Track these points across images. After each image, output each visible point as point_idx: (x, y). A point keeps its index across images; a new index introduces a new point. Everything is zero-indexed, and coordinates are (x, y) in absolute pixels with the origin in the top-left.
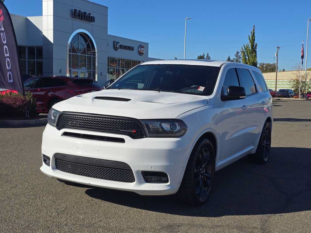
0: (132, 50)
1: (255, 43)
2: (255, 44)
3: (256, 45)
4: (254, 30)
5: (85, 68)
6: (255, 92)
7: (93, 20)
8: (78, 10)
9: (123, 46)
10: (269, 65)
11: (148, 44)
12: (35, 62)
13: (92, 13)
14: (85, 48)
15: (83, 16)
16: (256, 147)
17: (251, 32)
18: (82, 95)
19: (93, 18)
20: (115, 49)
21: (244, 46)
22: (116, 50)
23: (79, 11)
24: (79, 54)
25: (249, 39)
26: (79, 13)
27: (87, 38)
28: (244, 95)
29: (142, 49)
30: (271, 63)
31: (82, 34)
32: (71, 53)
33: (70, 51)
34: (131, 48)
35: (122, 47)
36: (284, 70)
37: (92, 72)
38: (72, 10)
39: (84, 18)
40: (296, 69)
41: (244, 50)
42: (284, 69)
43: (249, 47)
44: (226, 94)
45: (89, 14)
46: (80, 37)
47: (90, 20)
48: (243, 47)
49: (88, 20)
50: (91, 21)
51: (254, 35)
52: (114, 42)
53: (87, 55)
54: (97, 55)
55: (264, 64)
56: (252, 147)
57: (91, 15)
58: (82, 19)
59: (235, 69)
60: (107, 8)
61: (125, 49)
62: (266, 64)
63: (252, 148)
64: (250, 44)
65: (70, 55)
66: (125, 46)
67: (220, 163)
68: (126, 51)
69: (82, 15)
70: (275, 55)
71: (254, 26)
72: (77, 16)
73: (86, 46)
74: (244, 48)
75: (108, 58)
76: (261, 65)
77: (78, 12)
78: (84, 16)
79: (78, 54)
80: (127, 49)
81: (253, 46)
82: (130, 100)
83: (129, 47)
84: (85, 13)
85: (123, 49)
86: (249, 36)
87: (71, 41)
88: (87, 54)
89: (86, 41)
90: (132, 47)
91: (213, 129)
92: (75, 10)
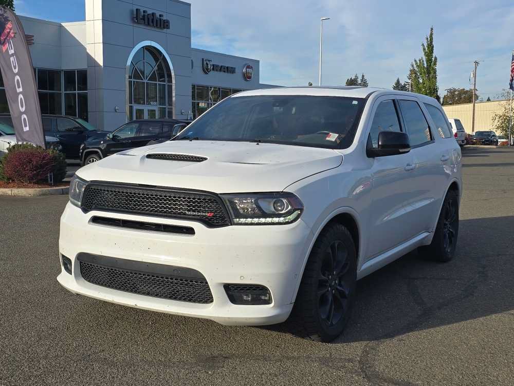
0: (233, 73)
1: (434, 57)
2: (433, 59)
3: (436, 59)
4: (431, 34)
5: (155, 103)
6: (430, 140)
7: (167, 25)
8: (142, 11)
9: (217, 66)
10: (463, 92)
11: (258, 62)
12: (75, 95)
13: (164, 14)
14: (154, 71)
15: (151, 21)
16: (432, 234)
17: (427, 39)
18: (126, 152)
19: (167, 22)
20: (206, 70)
21: (415, 61)
22: (206, 73)
23: (144, 12)
24: (146, 81)
25: (424, 49)
26: (144, 15)
27: (158, 55)
28: (407, 146)
29: (249, 70)
30: (467, 89)
31: (149, 49)
32: (133, 80)
33: (130, 77)
34: (230, 70)
35: (215, 68)
36: (489, 100)
37: (167, 110)
38: (132, 11)
39: (153, 22)
40: (504, 98)
41: (416, 69)
42: (489, 98)
43: (423, 64)
44: (375, 146)
45: (160, 16)
46: (147, 53)
47: (162, 26)
48: (414, 63)
49: (159, 26)
50: (164, 28)
51: (431, 42)
52: (203, 59)
53: (158, 83)
54: (174, 81)
55: (455, 90)
56: (425, 234)
57: (164, 18)
58: (149, 24)
59: (394, 101)
60: (190, 5)
61: (220, 70)
62: (459, 91)
63: (424, 236)
64: (424, 58)
65: (130, 82)
66: (221, 66)
67: (366, 265)
68: (222, 73)
69: (148, 19)
70: (472, 75)
71: (432, 29)
72: (141, 19)
73: (156, 68)
74: (415, 66)
75: (194, 87)
76: (451, 92)
77: (142, 13)
78: (153, 20)
79: (144, 81)
80: (224, 71)
81: (429, 60)
82: (206, 159)
83: (227, 67)
84: (153, 14)
85: (217, 71)
86: (423, 45)
87: (132, 60)
88: (159, 81)
89: (156, 59)
90: (232, 68)
91: (351, 207)
92: (137, 10)
